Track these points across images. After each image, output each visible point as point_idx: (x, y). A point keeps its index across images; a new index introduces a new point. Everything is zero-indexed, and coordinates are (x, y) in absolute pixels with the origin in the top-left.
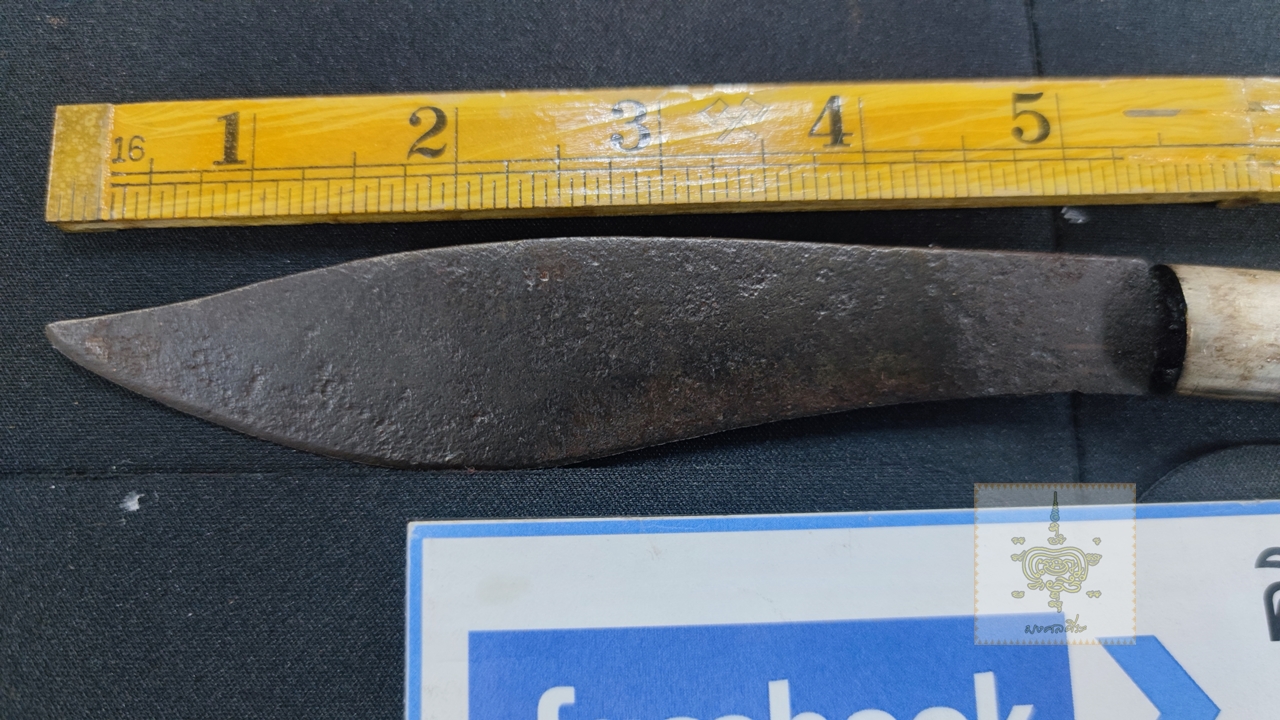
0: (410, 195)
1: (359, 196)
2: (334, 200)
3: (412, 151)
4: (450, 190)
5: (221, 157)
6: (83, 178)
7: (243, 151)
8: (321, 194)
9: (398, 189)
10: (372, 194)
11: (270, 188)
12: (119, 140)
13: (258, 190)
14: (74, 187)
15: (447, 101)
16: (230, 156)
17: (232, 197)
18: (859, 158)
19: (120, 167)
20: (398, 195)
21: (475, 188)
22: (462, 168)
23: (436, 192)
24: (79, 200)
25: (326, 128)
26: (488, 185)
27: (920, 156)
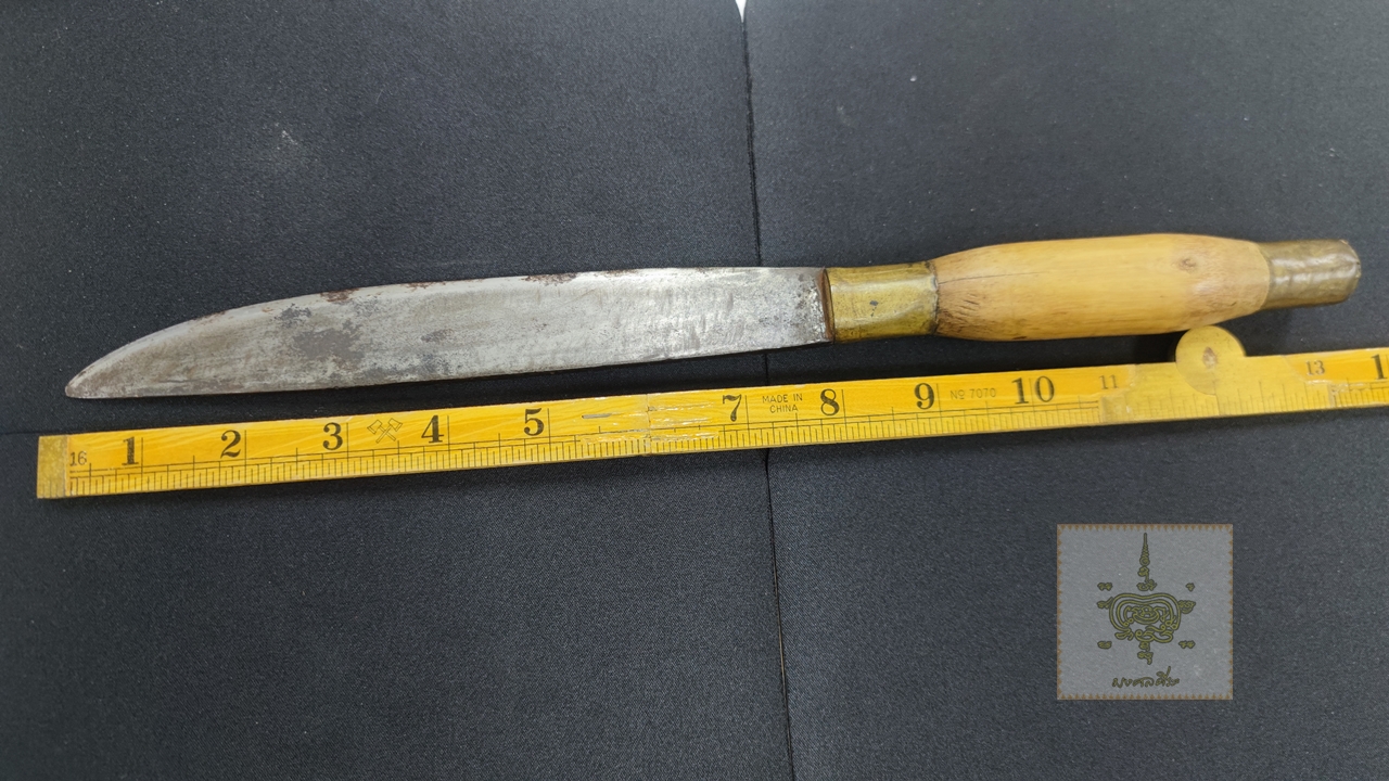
0: (223, 477)
1: (197, 479)
2: (184, 481)
3: (223, 455)
4: (242, 473)
5: (126, 461)
6: (55, 475)
7: (137, 458)
8: (178, 478)
9: (216, 474)
10: (203, 477)
11: (152, 476)
12: (73, 454)
13: (145, 478)
14: (51, 479)
15: (240, 427)
16: (131, 460)
17: (132, 482)
18: (446, 448)
19: (74, 468)
20: (216, 478)
21: (255, 472)
22: (248, 462)
23: (236, 475)
24: (54, 486)
25: (179, 444)
26: (262, 471)
27: (477, 445)
